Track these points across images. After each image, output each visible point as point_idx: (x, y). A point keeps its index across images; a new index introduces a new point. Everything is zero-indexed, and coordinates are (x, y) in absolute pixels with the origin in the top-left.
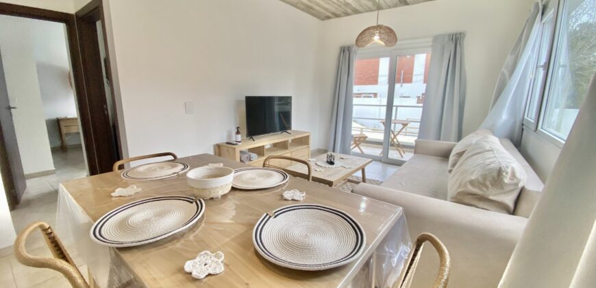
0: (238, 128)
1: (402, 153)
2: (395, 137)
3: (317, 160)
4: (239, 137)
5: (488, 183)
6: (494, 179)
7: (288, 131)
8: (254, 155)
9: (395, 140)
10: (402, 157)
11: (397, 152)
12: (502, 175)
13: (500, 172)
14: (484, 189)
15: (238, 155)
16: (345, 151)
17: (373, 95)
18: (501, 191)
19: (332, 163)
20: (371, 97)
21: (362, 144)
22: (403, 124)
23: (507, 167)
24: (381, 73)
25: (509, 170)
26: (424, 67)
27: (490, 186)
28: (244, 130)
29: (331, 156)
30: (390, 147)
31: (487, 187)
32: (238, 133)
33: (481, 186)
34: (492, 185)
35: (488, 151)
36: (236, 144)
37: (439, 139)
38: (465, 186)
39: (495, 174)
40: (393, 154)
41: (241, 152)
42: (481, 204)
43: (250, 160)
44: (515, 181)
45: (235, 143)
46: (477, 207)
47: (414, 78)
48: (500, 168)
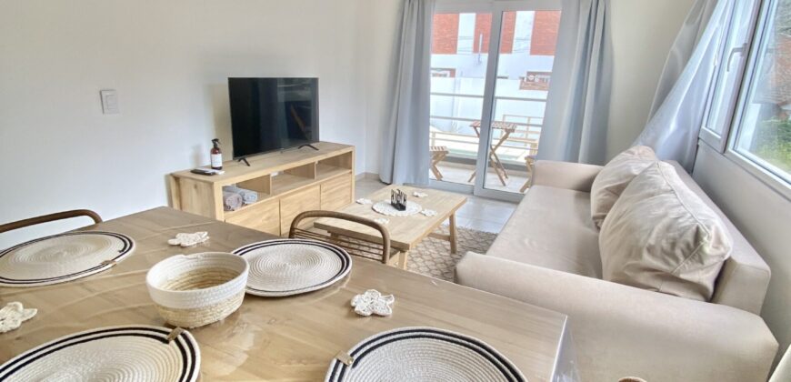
0: (215, 141)
1: (504, 177)
2: (493, 150)
3: (375, 202)
4: (218, 160)
5: (678, 252)
6: (688, 245)
7: (312, 145)
8: (251, 195)
9: (493, 157)
10: (504, 185)
11: (497, 176)
12: (702, 240)
13: (698, 236)
14: (672, 262)
15: (219, 195)
16: (418, 181)
17: (448, 73)
18: (700, 265)
19: (402, 208)
20: (445, 75)
21: (440, 162)
22: (506, 130)
23: (709, 228)
24: (461, 33)
25: (712, 233)
26: (531, 27)
27: (682, 258)
28: (228, 146)
29: (400, 194)
30: (487, 169)
31: (677, 260)
32: (215, 150)
33: (667, 257)
34: (686, 257)
35: (666, 192)
36: (214, 174)
37: (576, 160)
38: (640, 255)
39: (689, 238)
40: (492, 181)
41: (224, 188)
42: (665, 286)
43: (243, 204)
44: (722, 250)
45: (211, 171)
46: (658, 291)
47: (515, 46)
48: (698, 229)
